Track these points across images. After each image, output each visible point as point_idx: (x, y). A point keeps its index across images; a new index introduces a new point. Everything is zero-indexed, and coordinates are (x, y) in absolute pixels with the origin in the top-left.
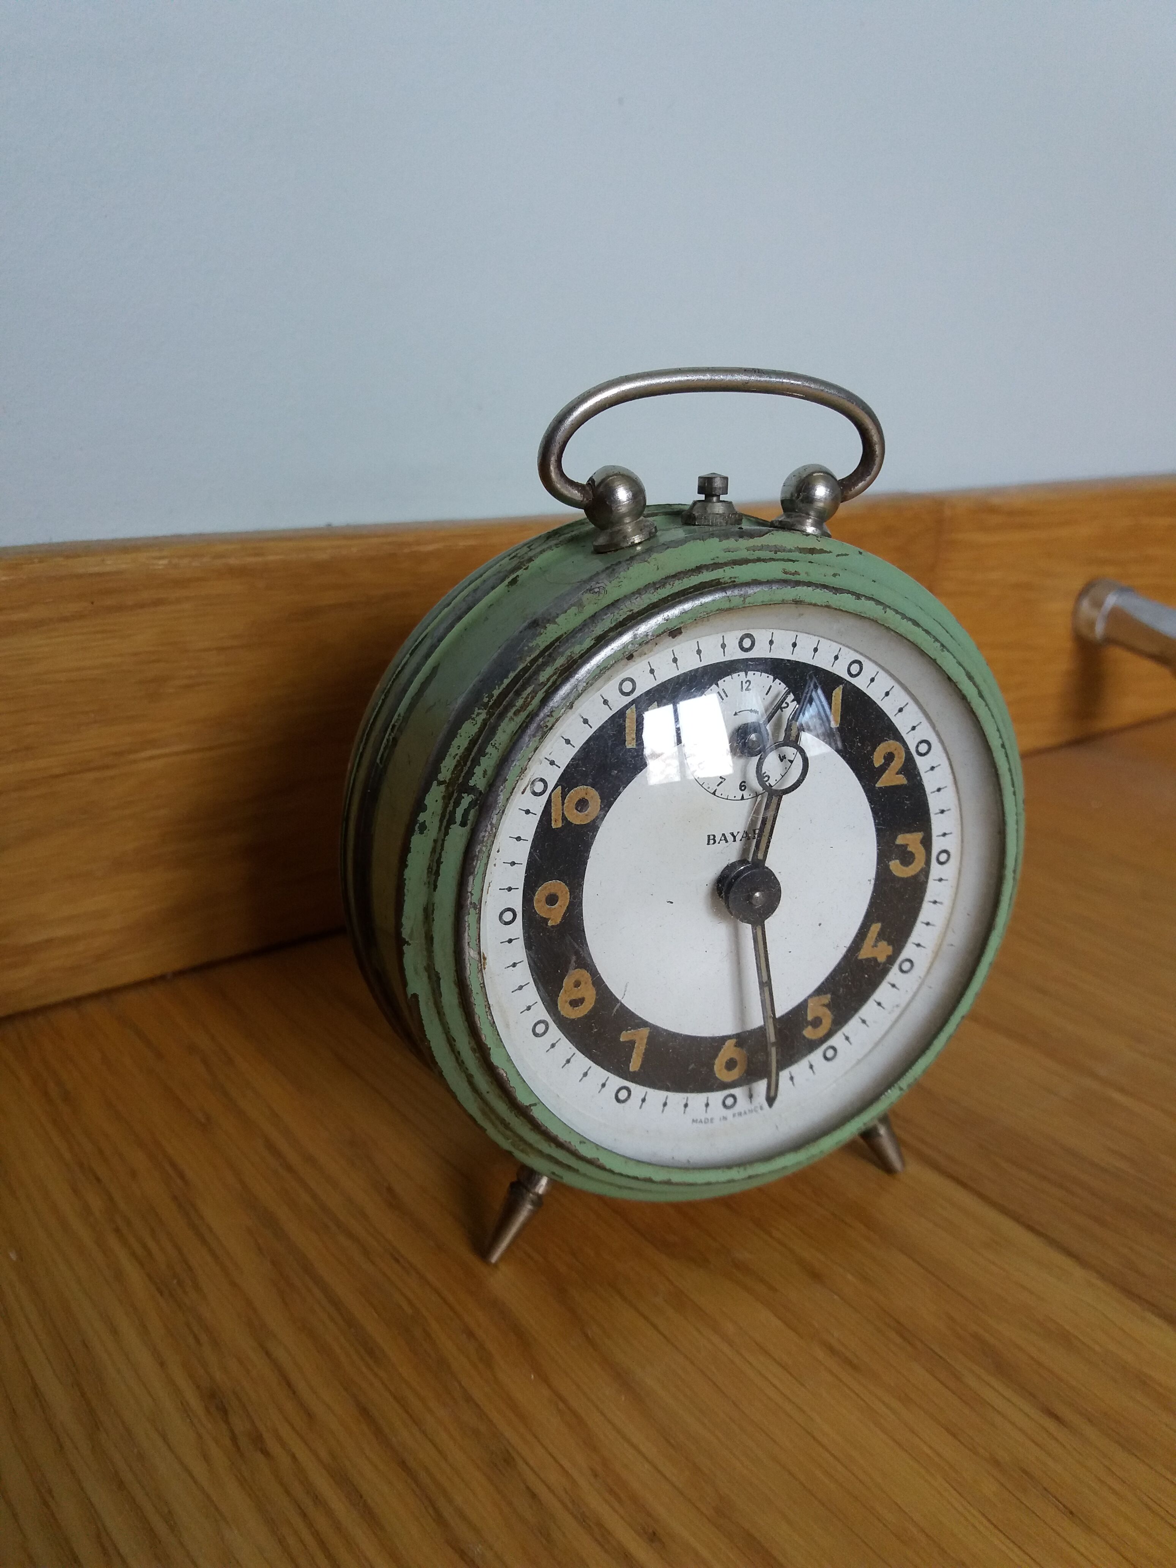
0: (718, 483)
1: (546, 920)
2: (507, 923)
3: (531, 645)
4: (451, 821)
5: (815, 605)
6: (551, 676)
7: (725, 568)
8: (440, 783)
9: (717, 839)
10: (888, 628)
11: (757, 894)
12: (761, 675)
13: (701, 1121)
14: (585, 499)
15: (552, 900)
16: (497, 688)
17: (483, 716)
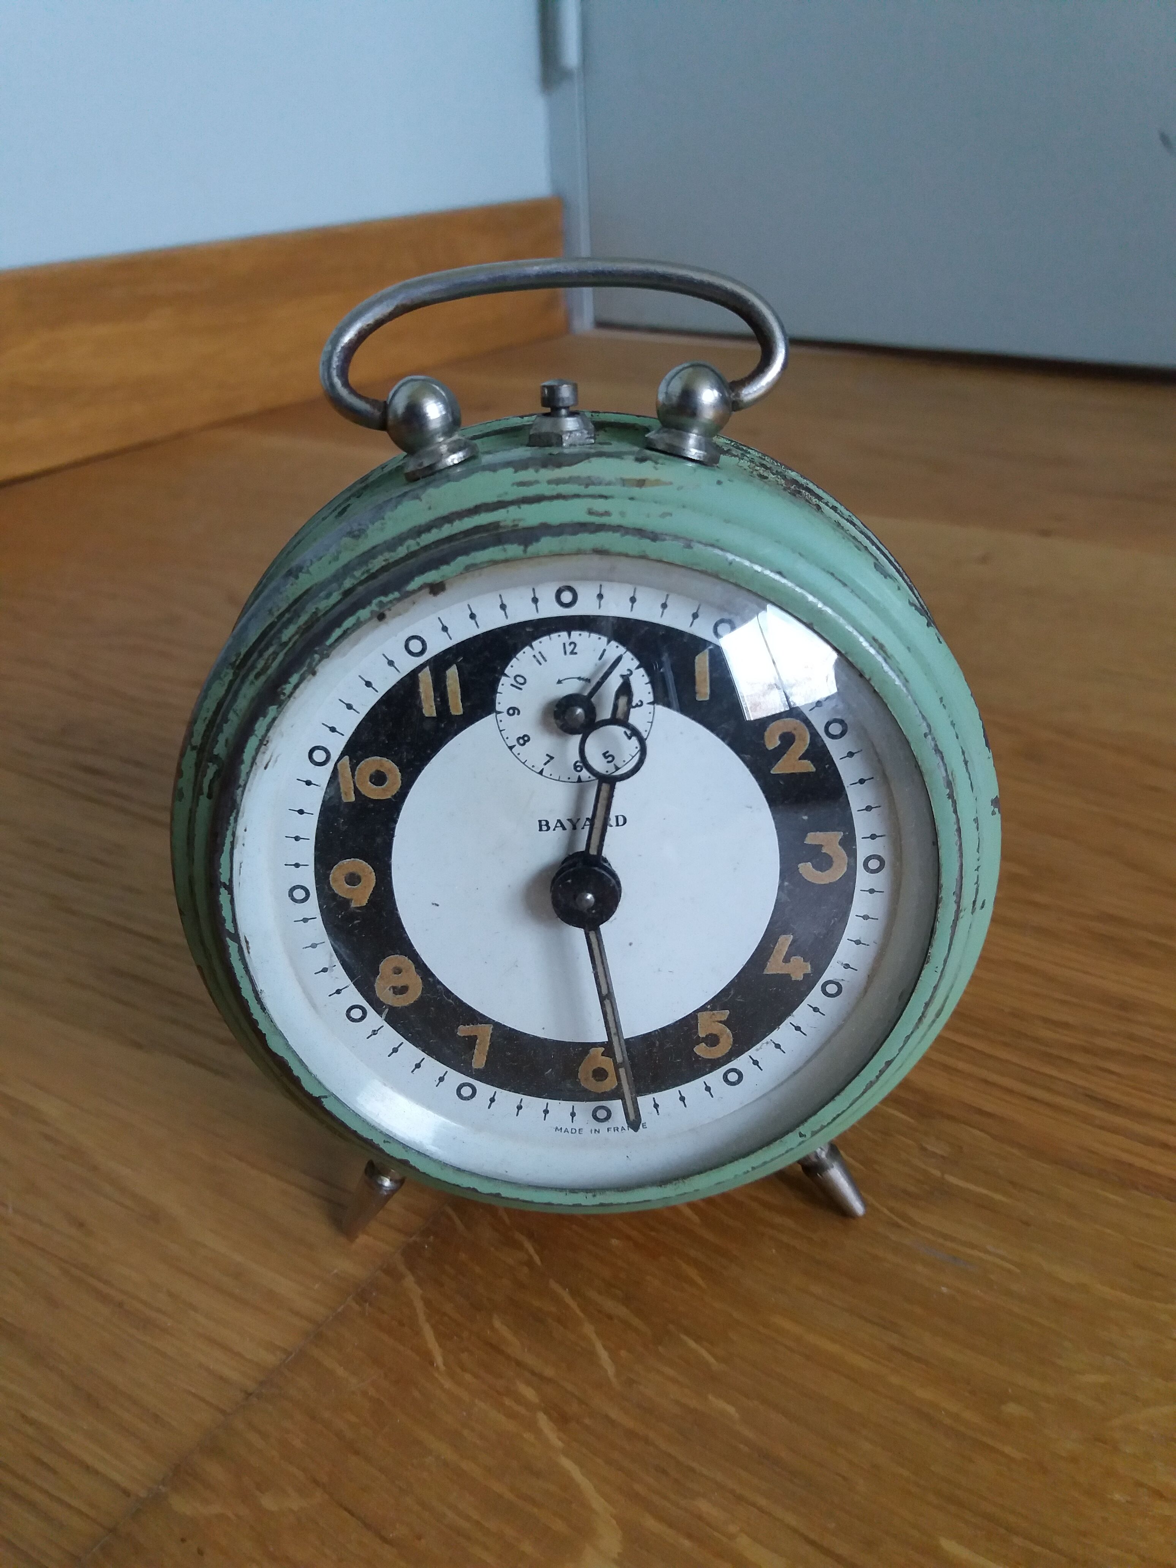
1: (348, 901)
2: (298, 901)
3: (282, 597)
4: (201, 791)
6: (293, 636)
7: (511, 509)
8: (194, 748)
9: (552, 825)
11: (590, 896)
12: (590, 636)
13: (566, 1131)
15: (353, 879)
16: (244, 645)
17: (230, 677)
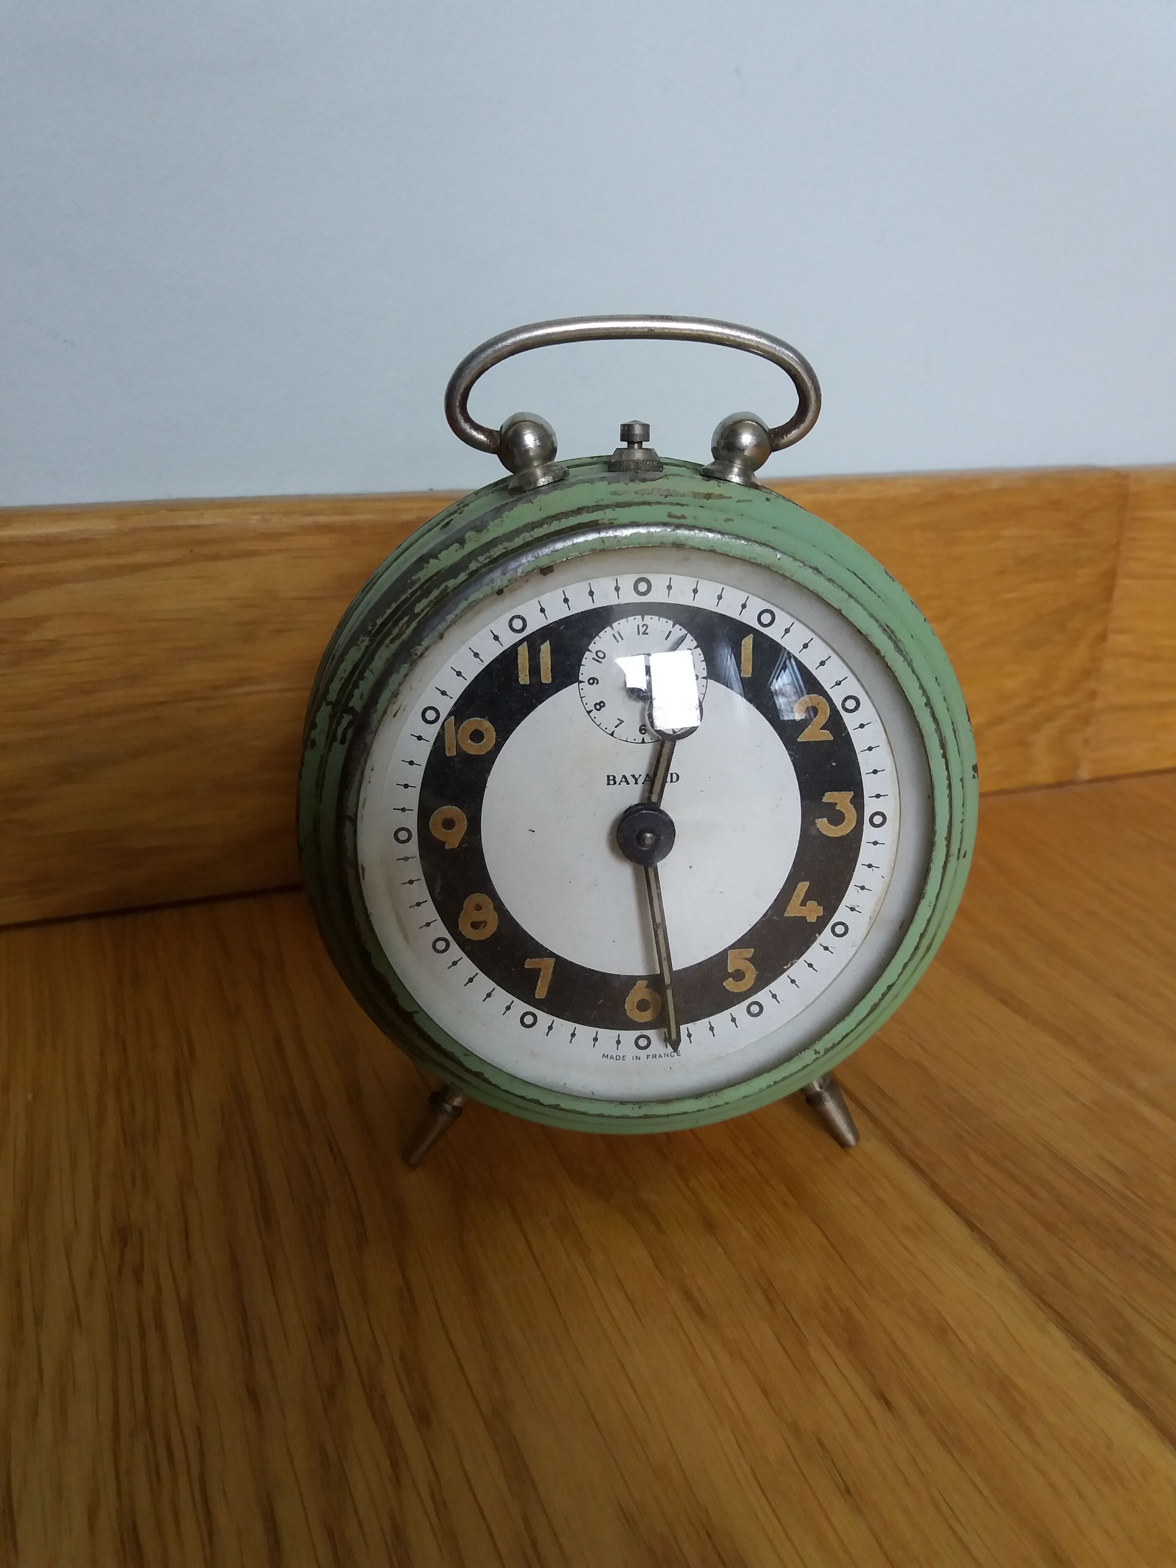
0: (638, 430)
1: (444, 843)
2: (398, 840)
3: (413, 578)
4: (334, 739)
5: (699, 549)
7: (606, 510)
8: (328, 703)
9: (618, 781)
10: (784, 576)
11: (648, 835)
12: (659, 620)
13: (612, 1057)
14: (492, 444)
15: (449, 824)
16: (380, 617)
17: (367, 643)
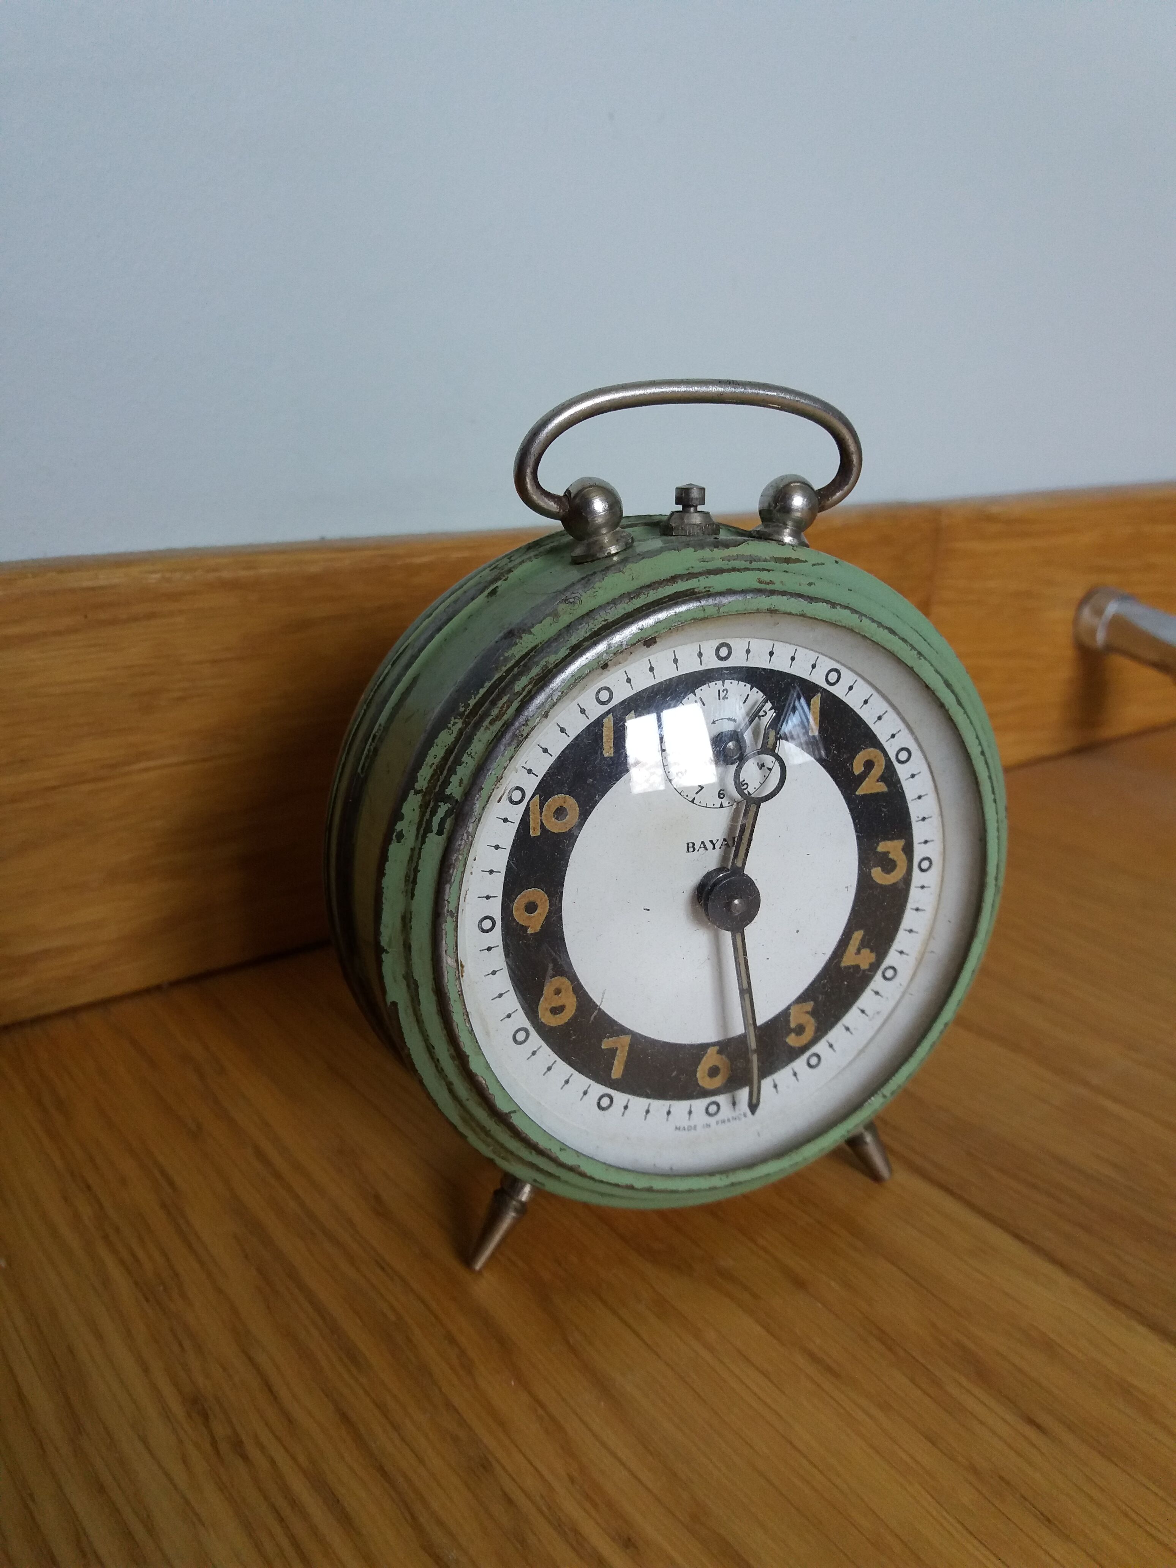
0: (695, 494)
2: (484, 931)
3: (506, 655)
4: (428, 829)
5: (790, 614)
6: (527, 686)
7: (700, 578)
9: (697, 847)
10: (864, 637)
11: (736, 902)
12: (738, 683)
13: (684, 1129)
14: (561, 511)
15: (531, 908)
16: (473, 697)
